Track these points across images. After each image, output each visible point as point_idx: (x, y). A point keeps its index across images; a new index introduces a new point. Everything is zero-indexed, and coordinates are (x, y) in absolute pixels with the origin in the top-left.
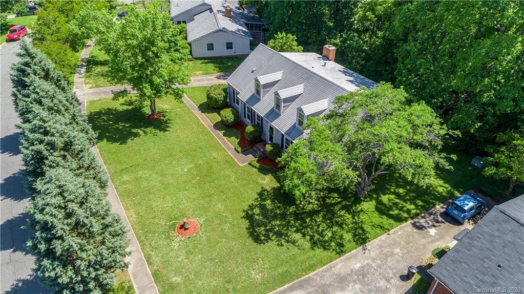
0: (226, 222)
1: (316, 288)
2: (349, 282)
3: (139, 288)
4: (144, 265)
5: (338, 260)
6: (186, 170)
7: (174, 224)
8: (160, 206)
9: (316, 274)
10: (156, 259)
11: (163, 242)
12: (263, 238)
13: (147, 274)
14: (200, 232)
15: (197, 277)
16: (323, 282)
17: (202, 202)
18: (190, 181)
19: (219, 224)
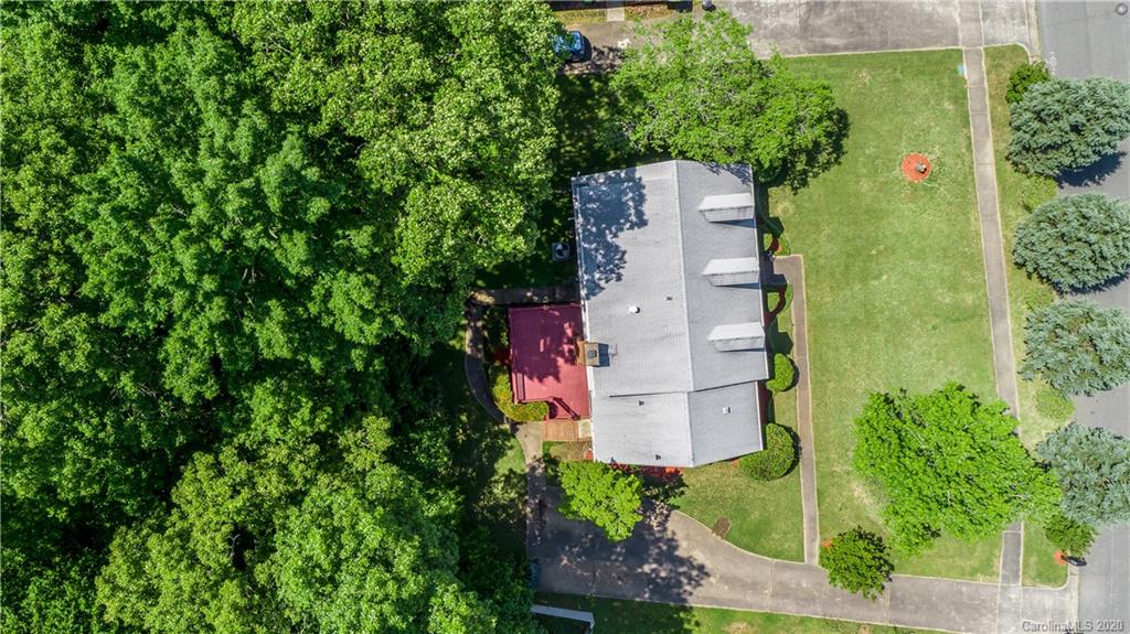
0: (869, 156)
1: (810, 39)
2: (772, 30)
3: (986, 115)
4: (976, 140)
5: (764, 58)
6: (884, 277)
7: (930, 180)
8: (937, 219)
9: (800, 53)
10: (961, 140)
11: (948, 160)
12: (835, 117)
13: (974, 128)
14: (905, 153)
15: (928, 99)
16: (799, 42)
17: (884, 204)
18: (886, 249)
19: (878, 157)
